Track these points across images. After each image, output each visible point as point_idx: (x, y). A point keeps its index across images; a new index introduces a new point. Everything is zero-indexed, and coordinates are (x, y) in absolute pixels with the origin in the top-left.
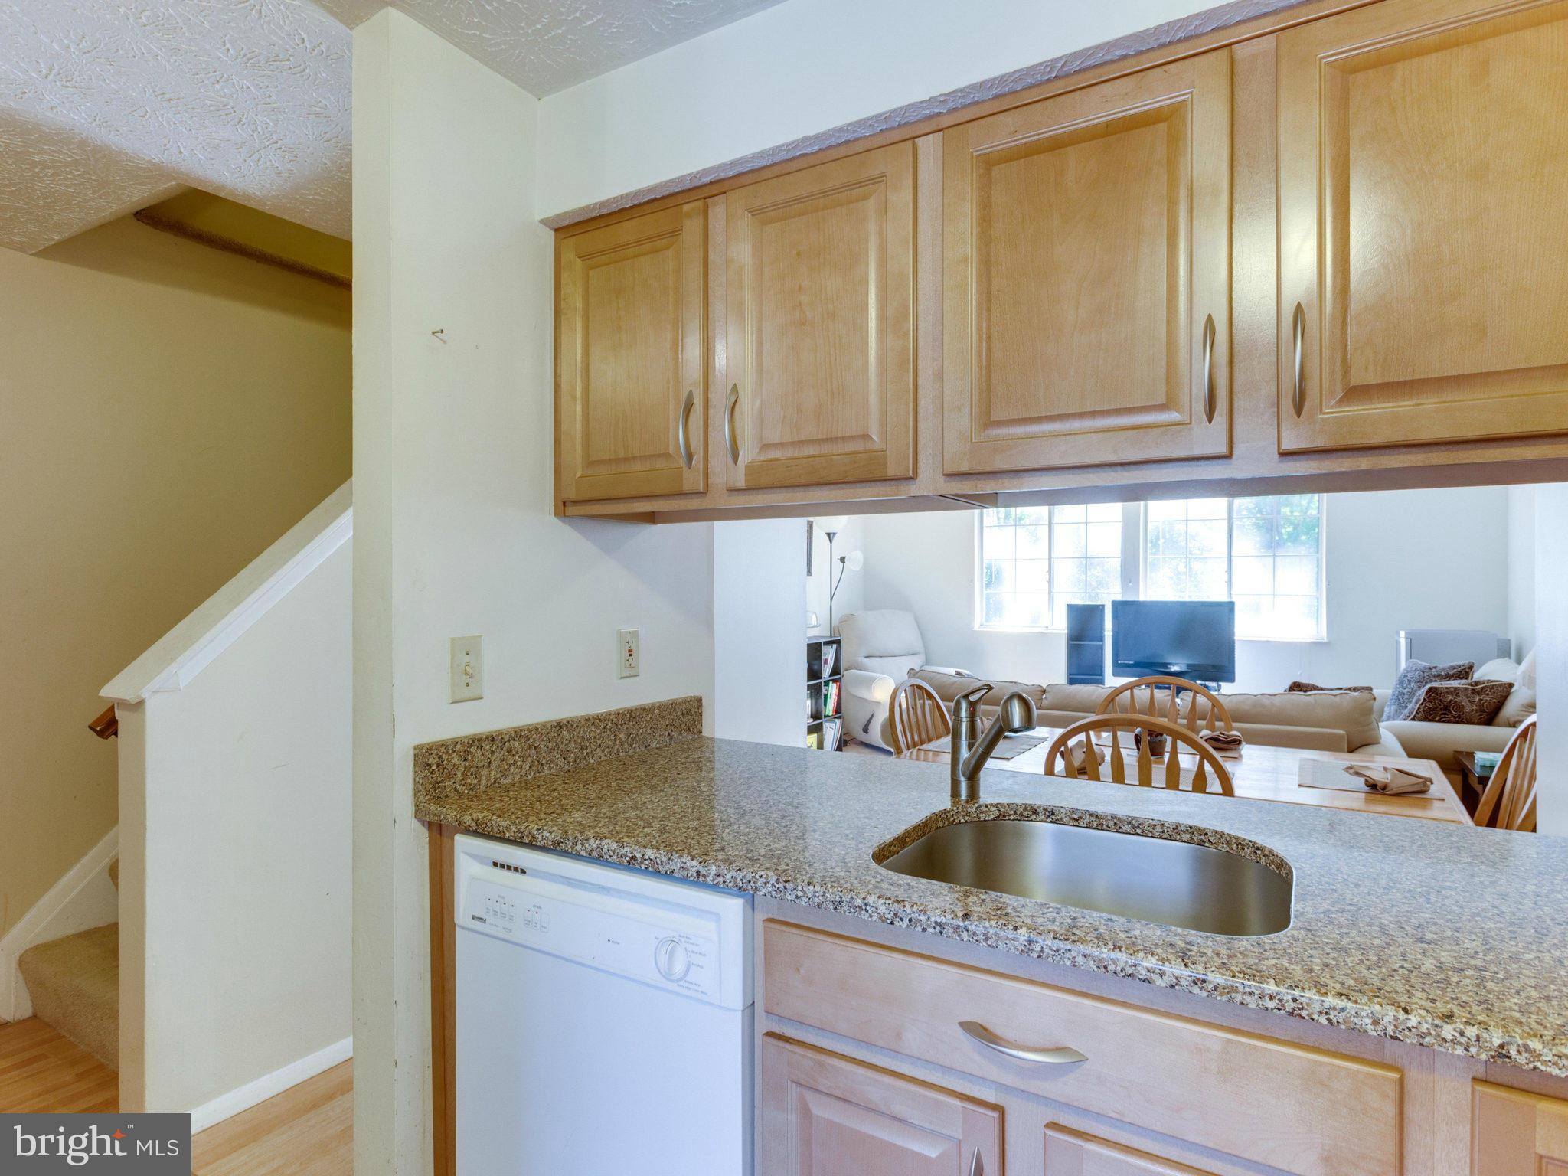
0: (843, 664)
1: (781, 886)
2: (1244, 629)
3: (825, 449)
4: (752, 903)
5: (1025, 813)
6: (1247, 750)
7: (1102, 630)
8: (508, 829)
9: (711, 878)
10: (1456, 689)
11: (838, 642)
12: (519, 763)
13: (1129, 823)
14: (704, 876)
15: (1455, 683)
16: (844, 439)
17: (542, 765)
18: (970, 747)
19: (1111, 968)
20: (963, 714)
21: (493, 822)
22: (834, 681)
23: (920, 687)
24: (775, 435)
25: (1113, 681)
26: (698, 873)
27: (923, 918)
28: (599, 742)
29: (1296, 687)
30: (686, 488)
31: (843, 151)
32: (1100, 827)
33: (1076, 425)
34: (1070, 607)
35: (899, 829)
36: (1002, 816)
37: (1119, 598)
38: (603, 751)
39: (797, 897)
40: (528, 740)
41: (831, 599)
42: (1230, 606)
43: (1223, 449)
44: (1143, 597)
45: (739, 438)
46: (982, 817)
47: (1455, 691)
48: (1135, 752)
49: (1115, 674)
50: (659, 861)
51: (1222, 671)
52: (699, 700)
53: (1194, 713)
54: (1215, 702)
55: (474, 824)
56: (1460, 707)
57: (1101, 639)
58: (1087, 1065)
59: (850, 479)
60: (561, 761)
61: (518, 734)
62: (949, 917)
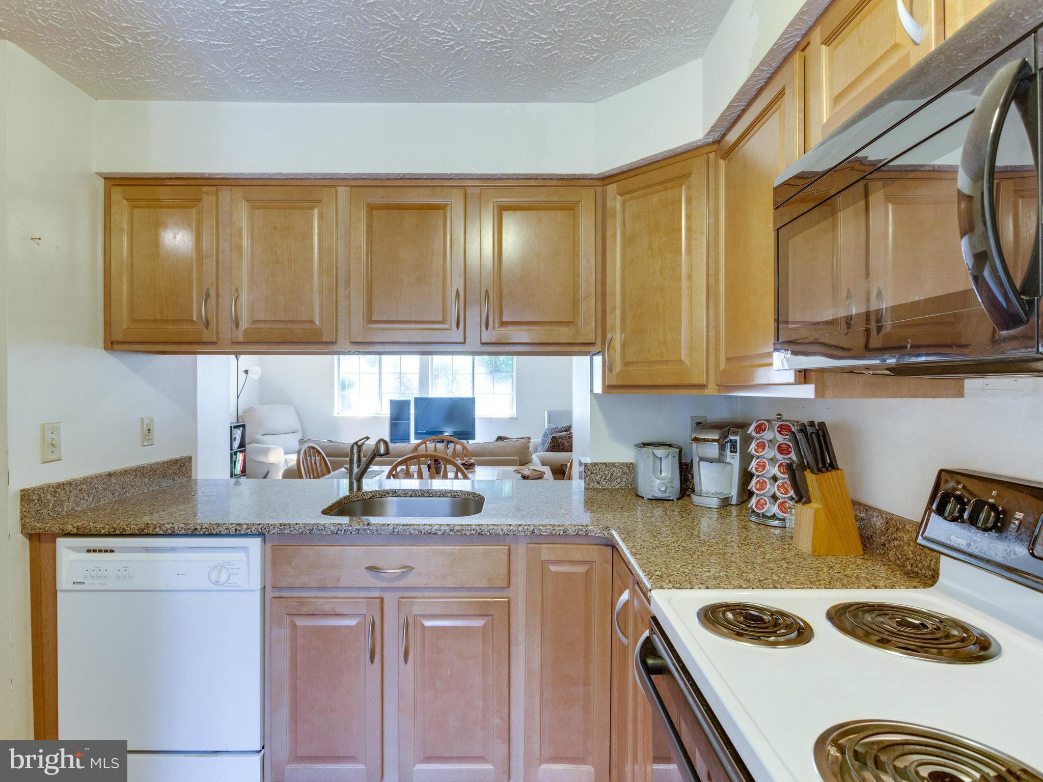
0: (247, 441)
1: (282, 527)
2: (481, 412)
3: (289, 326)
4: (264, 541)
5: (384, 494)
6: (478, 469)
7: (409, 414)
8: (103, 528)
9: (243, 530)
10: (562, 436)
11: (243, 426)
12: (86, 498)
13: (427, 492)
14: (239, 530)
15: (563, 434)
16: (300, 322)
17: (100, 498)
18: (358, 466)
19: (423, 532)
20: (355, 451)
21: (91, 526)
22: (241, 452)
23: (313, 448)
24: (261, 316)
25: (414, 441)
26: (236, 530)
27: (350, 528)
28: (133, 484)
29: (500, 438)
30: (205, 340)
31: (298, 183)
32: (416, 496)
33: (408, 326)
34: (392, 402)
35: (330, 503)
36: (373, 497)
37: (418, 396)
38: (135, 489)
39: (291, 531)
40: (92, 484)
41: (238, 398)
42: (473, 400)
43: (462, 341)
44: (430, 396)
45: (239, 316)
46: (364, 498)
47: (562, 437)
48: (428, 473)
49: (416, 438)
50: (211, 528)
51: (468, 434)
52: (190, 458)
53: (455, 454)
54: (464, 448)
55: (75, 529)
56: (564, 445)
57: (409, 419)
58: (414, 570)
59: (303, 341)
60: (110, 496)
61: (85, 480)
62: (361, 526)
